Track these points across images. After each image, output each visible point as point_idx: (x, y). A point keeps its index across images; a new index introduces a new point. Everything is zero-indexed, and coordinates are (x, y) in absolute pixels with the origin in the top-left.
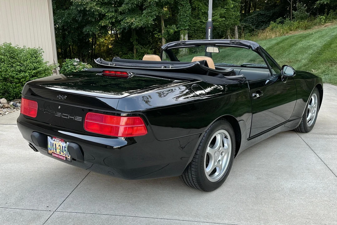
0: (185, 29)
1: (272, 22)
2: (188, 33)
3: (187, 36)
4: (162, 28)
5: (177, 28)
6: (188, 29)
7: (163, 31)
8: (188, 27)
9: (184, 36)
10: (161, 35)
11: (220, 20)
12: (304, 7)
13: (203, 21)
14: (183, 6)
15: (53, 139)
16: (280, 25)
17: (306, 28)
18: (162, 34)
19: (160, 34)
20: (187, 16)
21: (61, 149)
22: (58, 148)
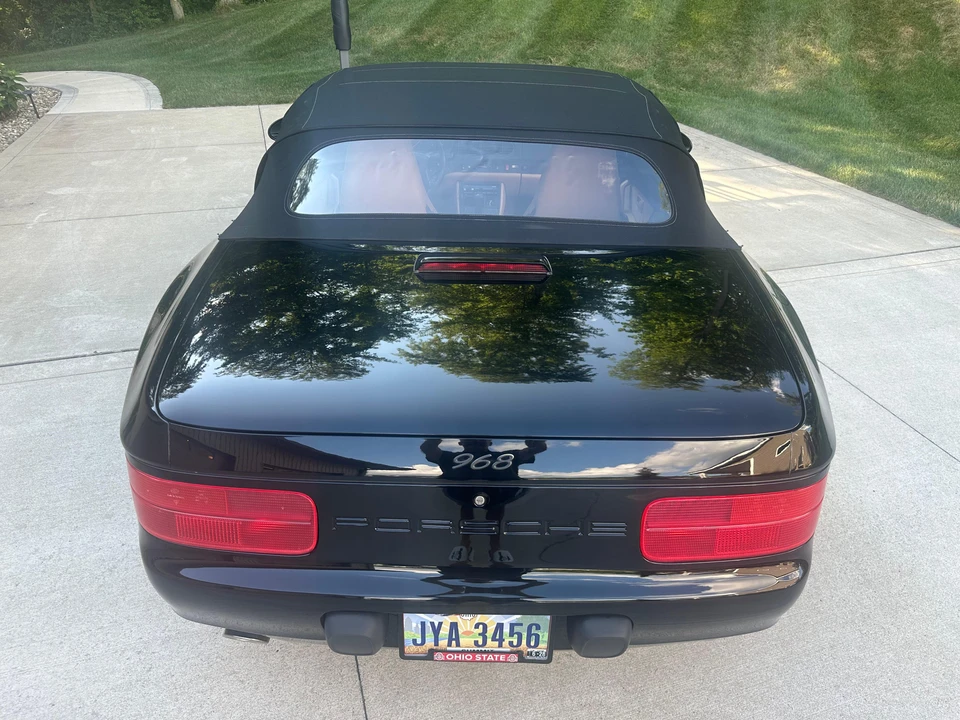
15: (441, 615)
21: (490, 633)
22: (467, 633)
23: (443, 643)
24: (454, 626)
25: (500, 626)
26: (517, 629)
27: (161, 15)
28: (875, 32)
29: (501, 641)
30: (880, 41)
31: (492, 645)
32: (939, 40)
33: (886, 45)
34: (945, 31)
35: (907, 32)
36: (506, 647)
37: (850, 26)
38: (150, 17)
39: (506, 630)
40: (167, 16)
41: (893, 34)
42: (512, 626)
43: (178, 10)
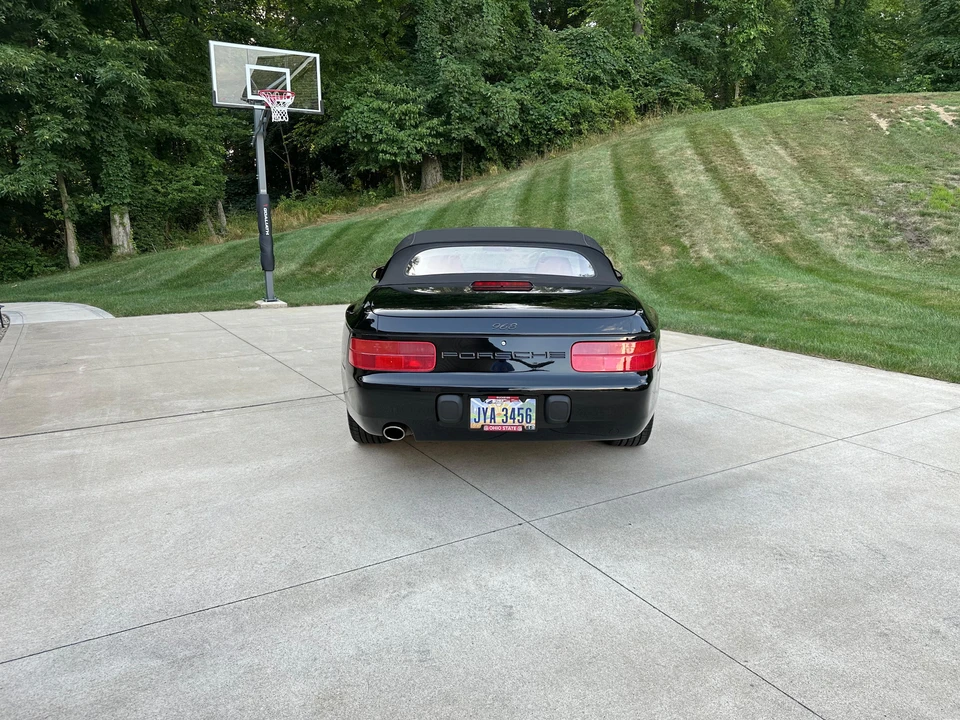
0: (123, 204)
1: (283, 197)
2: (129, 212)
3: (127, 216)
4: (63, 199)
5: (104, 201)
6: (129, 204)
7: (66, 207)
8: (128, 200)
9: (122, 217)
10: (62, 213)
11: (196, 188)
12: (333, 176)
13: (159, 188)
14: (113, 156)
15: (487, 401)
16: (298, 203)
17: (348, 210)
18: (65, 211)
19: (58, 211)
20: (124, 177)
21: (509, 415)
22: (499, 414)
23: (488, 421)
24: (493, 409)
25: (513, 410)
26: (521, 411)
27: (57, 265)
28: (647, 250)
29: (514, 419)
30: (650, 255)
31: (510, 422)
32: (688, 253)
33: (656, 258)
34: (691, 247)
35: (667, 249)
36: (517, 423)
37: (630, 248)
38: (46, 266)
39: (516, 412)
40: (63, 265)
41: (658, 251)
42: (519, 409)
43: (74, 258)
